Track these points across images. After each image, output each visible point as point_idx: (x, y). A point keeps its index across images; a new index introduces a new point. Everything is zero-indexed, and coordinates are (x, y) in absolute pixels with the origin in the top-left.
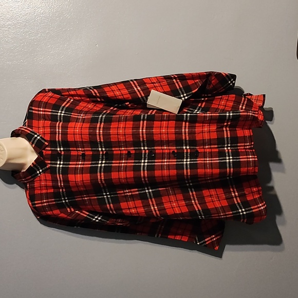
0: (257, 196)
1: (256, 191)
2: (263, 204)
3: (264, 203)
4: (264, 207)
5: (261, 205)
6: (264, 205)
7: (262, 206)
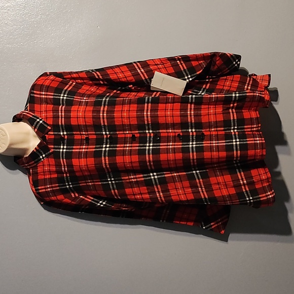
0: (266, 185)
1: (266, 179)
2: (271, 192)
3: (273, 191)
4: (273, 196)
5: (269, 193)
6: (273, 193)
7: (271, 194)
